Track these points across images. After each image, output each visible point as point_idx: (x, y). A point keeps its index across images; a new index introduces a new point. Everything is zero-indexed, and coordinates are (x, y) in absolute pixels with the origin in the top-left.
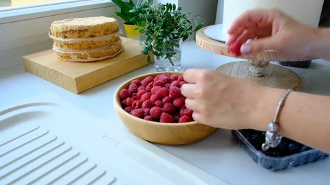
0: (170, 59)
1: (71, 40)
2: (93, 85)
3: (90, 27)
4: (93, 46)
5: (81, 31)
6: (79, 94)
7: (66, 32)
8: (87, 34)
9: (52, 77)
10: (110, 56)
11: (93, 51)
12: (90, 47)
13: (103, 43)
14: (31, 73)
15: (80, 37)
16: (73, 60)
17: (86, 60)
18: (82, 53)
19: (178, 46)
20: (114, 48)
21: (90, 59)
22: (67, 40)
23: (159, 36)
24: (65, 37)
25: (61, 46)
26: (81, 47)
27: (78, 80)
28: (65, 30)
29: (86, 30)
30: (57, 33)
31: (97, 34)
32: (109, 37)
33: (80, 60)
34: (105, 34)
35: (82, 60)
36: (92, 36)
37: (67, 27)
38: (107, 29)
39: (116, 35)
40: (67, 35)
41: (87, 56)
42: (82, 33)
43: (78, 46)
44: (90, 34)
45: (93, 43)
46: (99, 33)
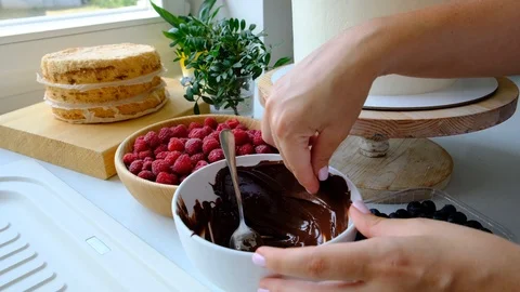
0: (235, 109)
1: (83, 86)
3: (116, 61)
4: (122, 94)
5: (101, 70)
7: (74, 73)
8: (113, 74)
11: (122, 103)
12: (117, 96)
15: (99, 80)
16: (87, 121)
17: (111, 120)
18: (105, 108)
20: (158, 96)
21: (118, 117)
22: (75, 86)
24: (73, 81)
25: (64, 98)
26: (101, 97)
28: (72, 68)
29: (110, 68)
30: (56, 75)
31: (130, 74)
33: (101, 120)
34: (142, 73)
35: (105, 121)
36: (121, 77)
37: (75, 64)
38: (145, 65)
40: (75, 77)
41: (113, 112)
42: (103, 73)
43: (96, 97)
44: (118, 74)
45: (123, 89)
46: (133, 71)
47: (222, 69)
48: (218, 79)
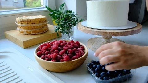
0: (68, 35)
1: (24, 25)
2: (32, 45)
3: (32, 19)
4: (34, 28)
5: (28, 21)
6: (24, 48)
7: (22, 22)
8: (31, 22)
9: (15, 41)
10: (42, 33)
11: (33, 30)
12: (32, 28)
13: (38, 27)
14: (7, 39)
15: (28, 24)
16: (25, 34)
17: (30, 34)
18: (29, 31)
19: (72, 29)
20: (43, 29)
21: (32, 33)
22: (22, 25)
23: (62, 24)
24: (22, 24)
25: (20, 28)
26: (28, 28)
27: (24, 42)
29: (31, 21)
30: (18, 22)
31: (36, 23)
32: (41, 24)
33: (28, 34)
34: (39, 23)
35: (29, 34)
36: (33, 24)
37: (22, 19)
38: (40, 21)
39: (45, 23)
40: (22, 23)
42: (29, 22)
43: (27, 28)
44: (32, 23)
45: (34, 27)
46: (36, 22)
47: (65, 23)
48: (64, 26)
